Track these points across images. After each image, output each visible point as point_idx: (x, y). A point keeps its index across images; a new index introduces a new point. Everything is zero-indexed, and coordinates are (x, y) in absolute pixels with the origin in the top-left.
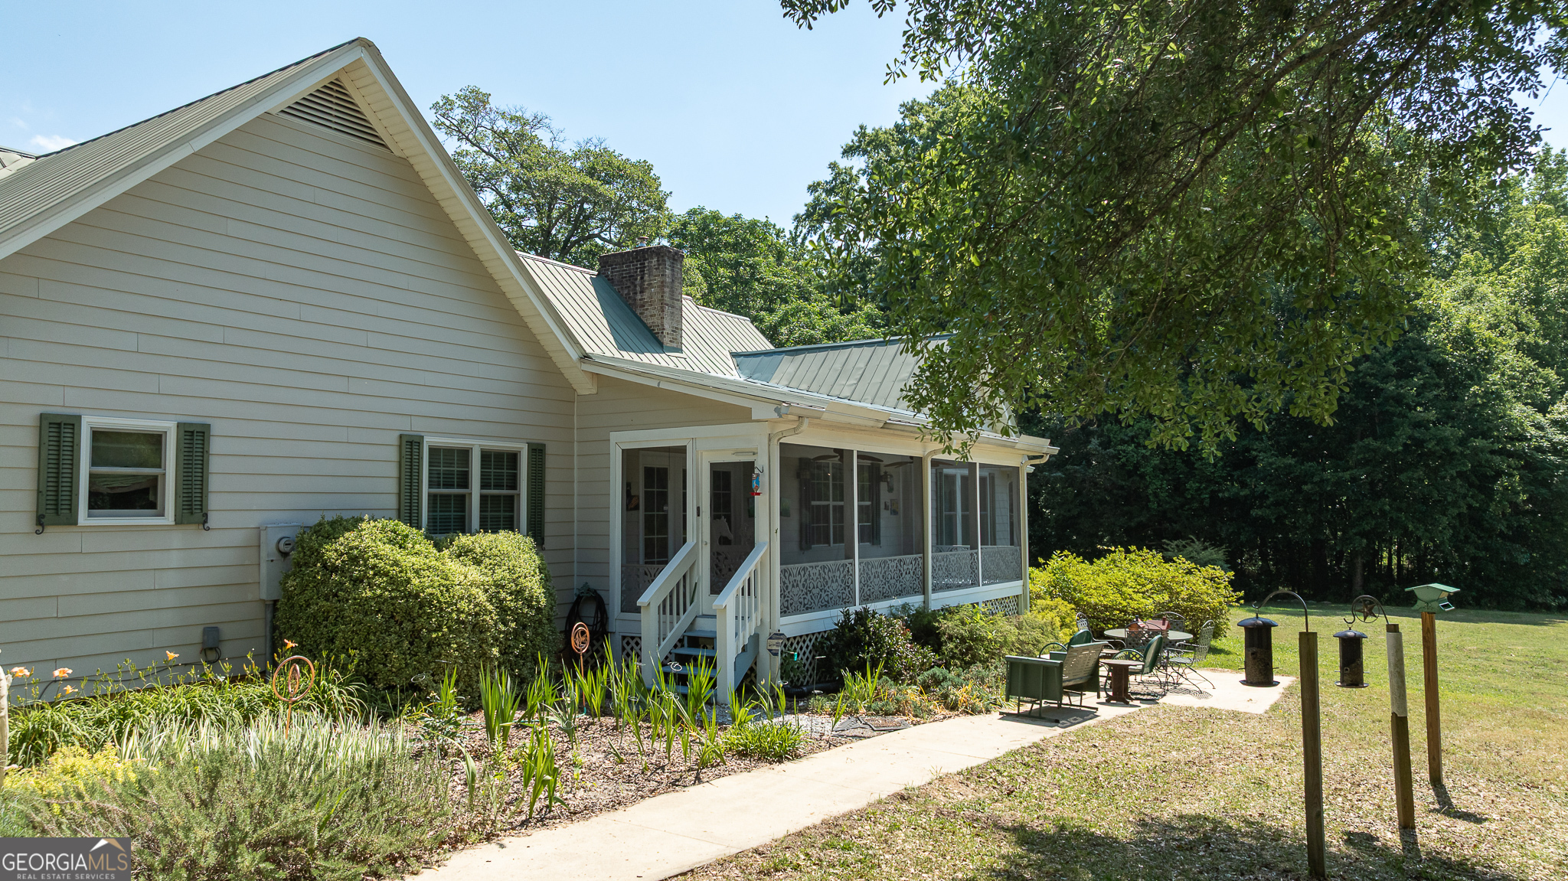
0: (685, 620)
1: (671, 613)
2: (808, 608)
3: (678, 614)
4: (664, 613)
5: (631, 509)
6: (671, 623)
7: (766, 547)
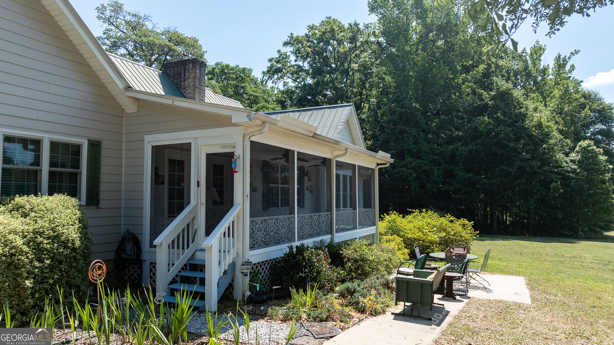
0: (188, 253)
1: (178, 248)
2: (267, 245)
3: (183, 248)
4: (173, 248)
5: (159, 184)
6: (178, 254)
7: (240, 207)
